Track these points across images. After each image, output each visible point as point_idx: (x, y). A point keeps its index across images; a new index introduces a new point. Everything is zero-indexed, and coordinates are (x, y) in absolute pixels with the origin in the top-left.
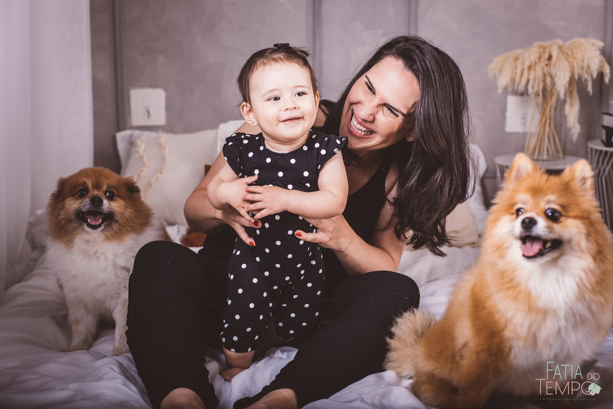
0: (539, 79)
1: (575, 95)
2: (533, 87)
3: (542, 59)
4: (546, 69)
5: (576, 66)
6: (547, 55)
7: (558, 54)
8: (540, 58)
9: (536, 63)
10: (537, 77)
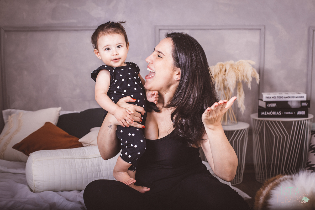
0: (220, 82)
1: (242, 90)
2: (217, 87)
3: (222, 72)
4: (224, 77)
5: (240, 75)
6: (224, 70)
7: (230, 68)
8: (220, 71)
9: (218, 73)
10: (219, 81)
